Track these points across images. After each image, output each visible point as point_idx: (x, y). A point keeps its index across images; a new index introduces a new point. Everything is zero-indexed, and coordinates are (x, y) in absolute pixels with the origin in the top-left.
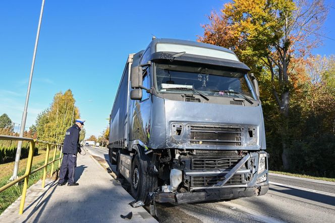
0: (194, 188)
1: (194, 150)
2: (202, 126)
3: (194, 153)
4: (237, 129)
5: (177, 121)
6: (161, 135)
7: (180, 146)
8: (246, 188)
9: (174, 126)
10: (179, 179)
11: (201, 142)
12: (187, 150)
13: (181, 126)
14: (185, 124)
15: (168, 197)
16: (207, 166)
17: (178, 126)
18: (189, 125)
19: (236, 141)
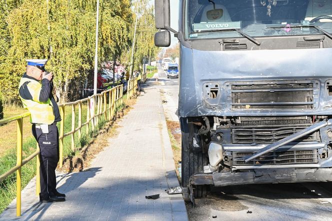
0: (238, 167)
1: (238, 117)
2: (248, 83)
3: (238, 121)
4: (308, 84)
5: (210, 80)
6: (190, 98)
7: (218, 112)
8: (317, 168)
9: (207, 86)
10: (219, 155)
11: (248, 106)
12: (228, 117)
13: (217, 86)
14: (222, 83)
15: (204, 178)
16: (257, 138)
17: (212, 85)
18: (228, 84)
19: (306, 102)
